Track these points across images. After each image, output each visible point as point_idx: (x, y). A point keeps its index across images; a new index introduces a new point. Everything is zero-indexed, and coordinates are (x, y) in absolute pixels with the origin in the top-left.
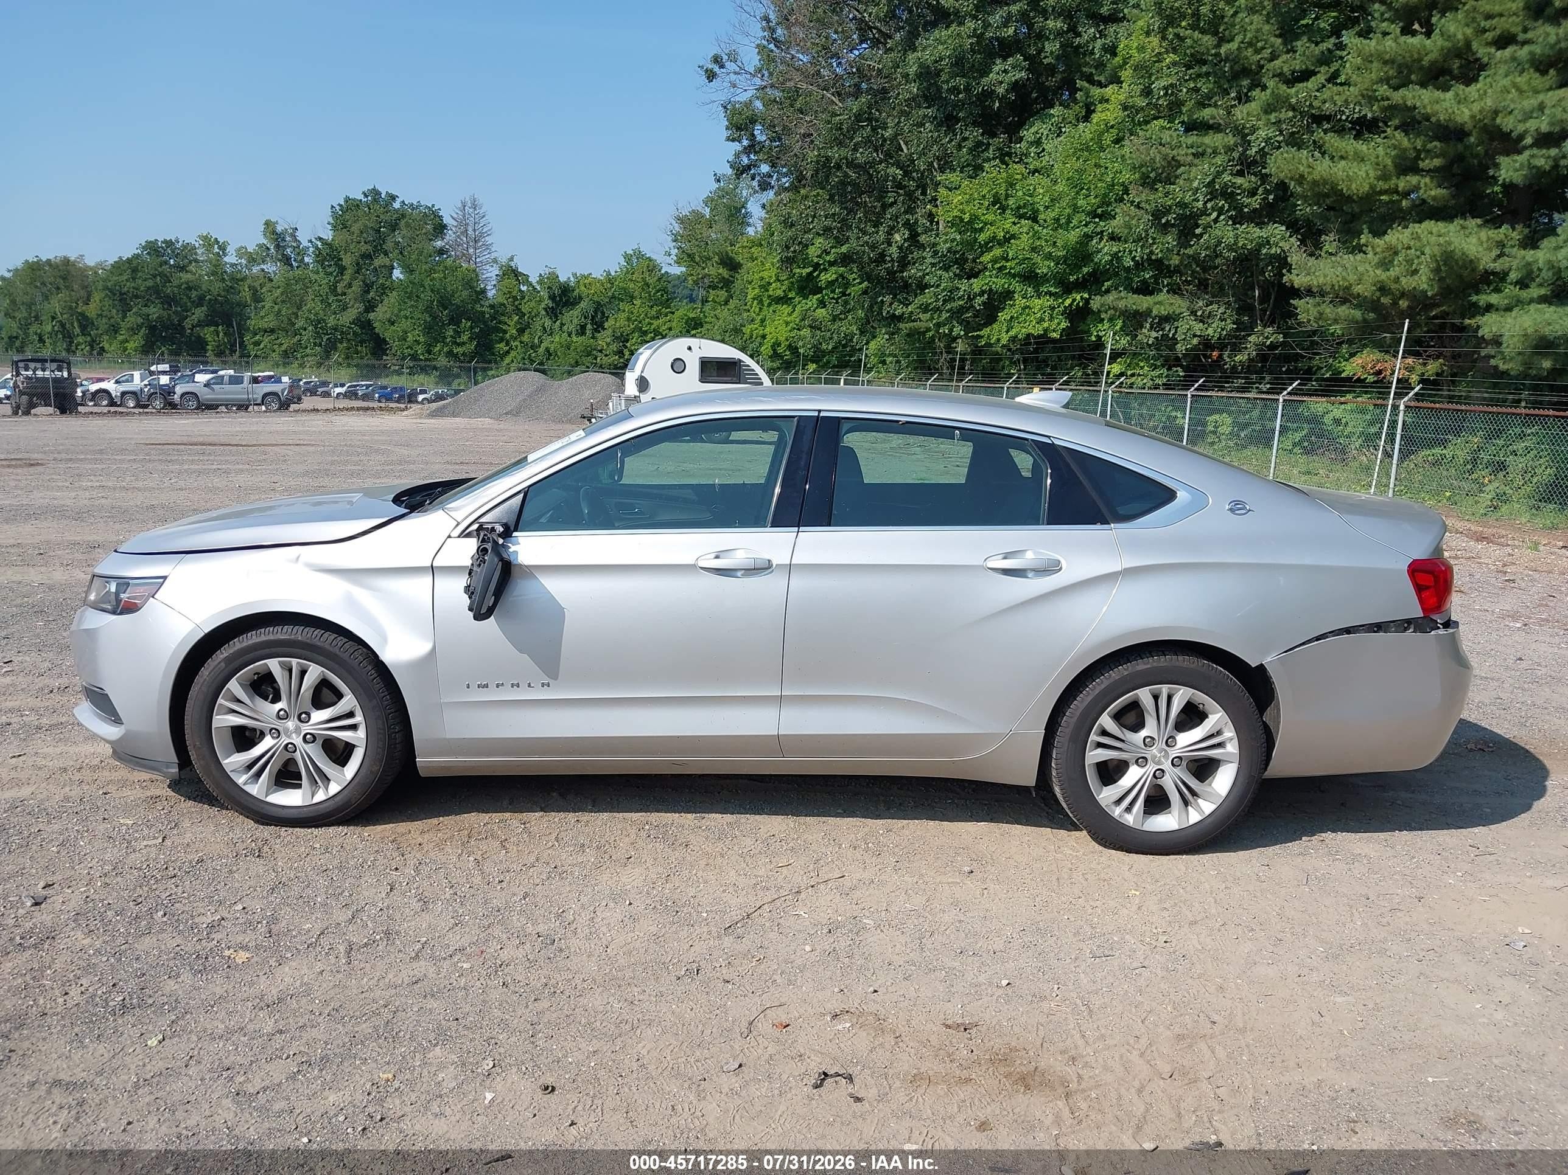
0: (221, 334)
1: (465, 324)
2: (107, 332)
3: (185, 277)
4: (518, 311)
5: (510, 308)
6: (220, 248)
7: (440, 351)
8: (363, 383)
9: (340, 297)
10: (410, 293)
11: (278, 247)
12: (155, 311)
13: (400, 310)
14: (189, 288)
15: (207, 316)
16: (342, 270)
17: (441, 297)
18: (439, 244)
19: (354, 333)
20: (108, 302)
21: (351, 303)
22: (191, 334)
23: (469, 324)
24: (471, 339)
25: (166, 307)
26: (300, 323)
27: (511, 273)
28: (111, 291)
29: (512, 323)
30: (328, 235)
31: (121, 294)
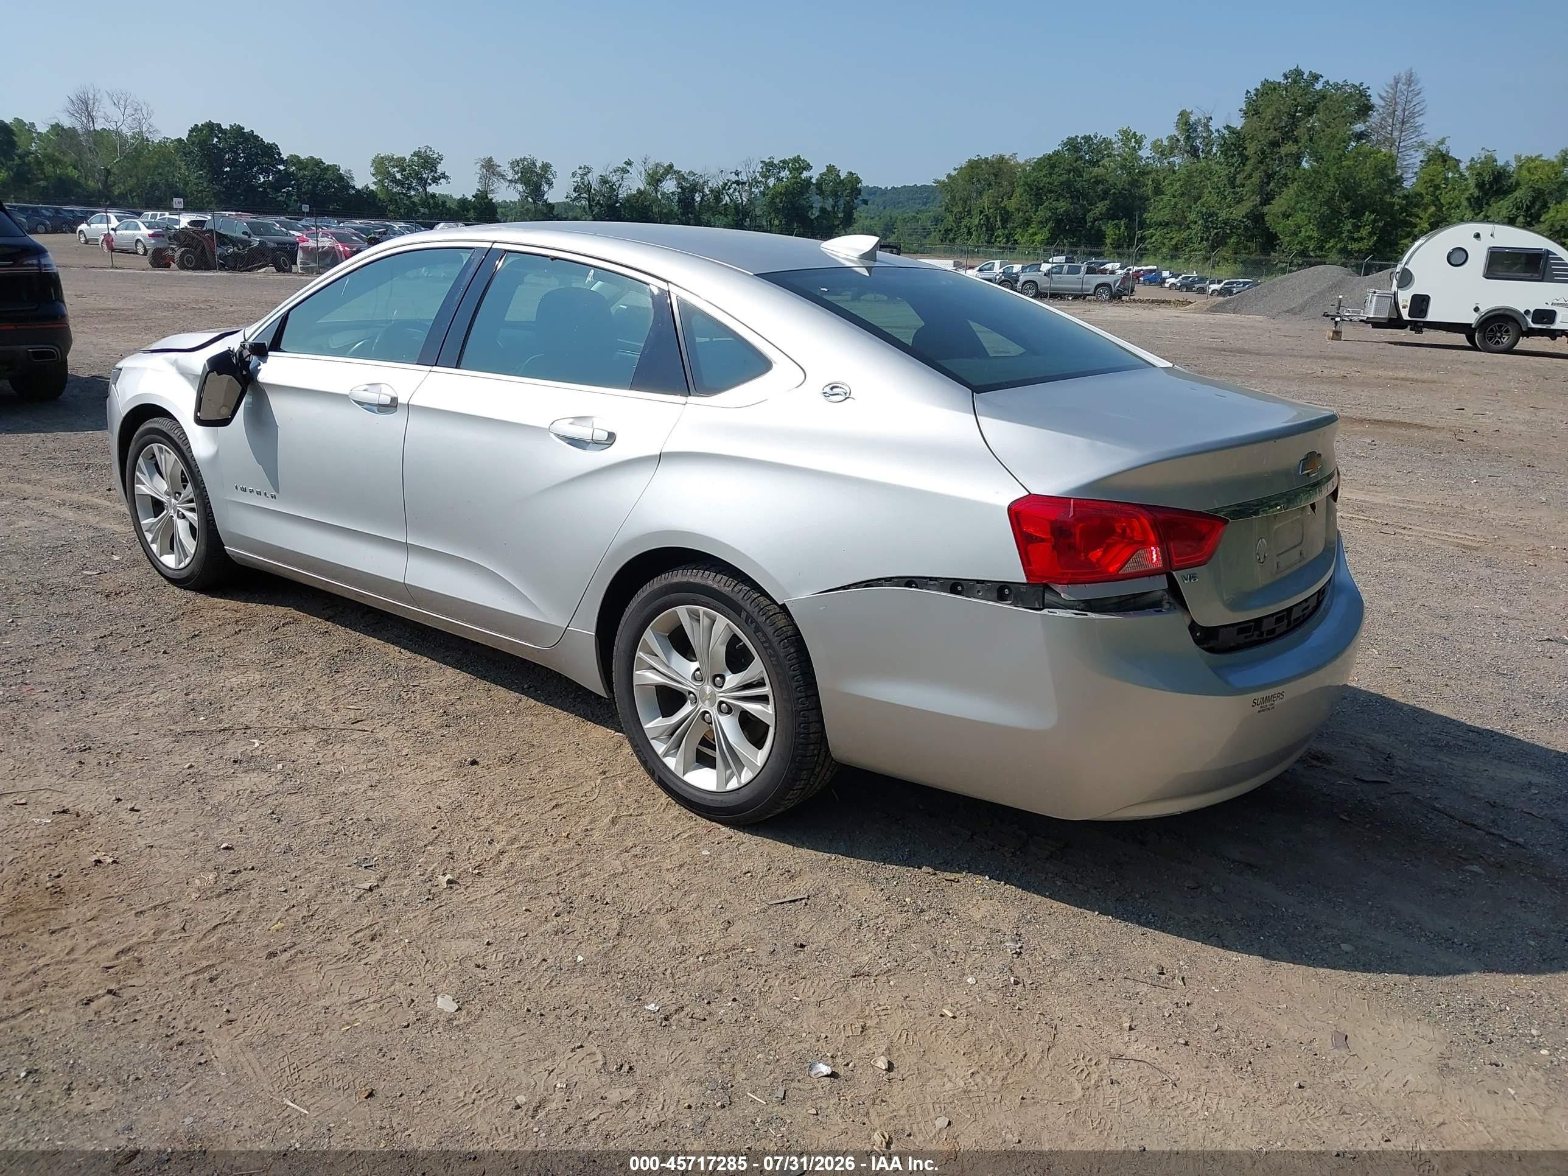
0: (1123, 228)
1: (1369, 216)
2: (1020, 226)
3: (1096, 171)
4: (1436, 201)
5: (1428, 199)
6: (1136, 142)
7: (1333, 247)
8: (1241, 280)
9: (1238, 190)
10: (1312, 184)
11: (1188, 138)
12: (1062, 206)
13: (1297, 203)
14: (1097, 182)
15: (1108, 210)
16: (1245, 159)
17: (1346, 187)
18: (1359, 127)
19: (1245, 226)
20: (1026, 196)
21: (1248, 195)
22: (1092, 227)
23: (1373, 217)
24: (1371, 234)
25: (1075, 200)
26: (1192, 217)
27: (1441, 158)
28: (1029, 186)
29: (1425, 216)
30: (1238, 123)
31: (1038, 189)
